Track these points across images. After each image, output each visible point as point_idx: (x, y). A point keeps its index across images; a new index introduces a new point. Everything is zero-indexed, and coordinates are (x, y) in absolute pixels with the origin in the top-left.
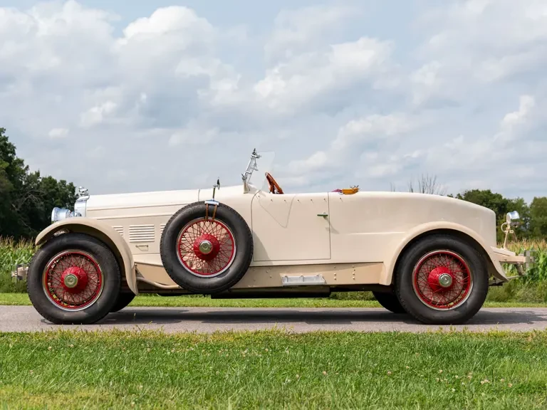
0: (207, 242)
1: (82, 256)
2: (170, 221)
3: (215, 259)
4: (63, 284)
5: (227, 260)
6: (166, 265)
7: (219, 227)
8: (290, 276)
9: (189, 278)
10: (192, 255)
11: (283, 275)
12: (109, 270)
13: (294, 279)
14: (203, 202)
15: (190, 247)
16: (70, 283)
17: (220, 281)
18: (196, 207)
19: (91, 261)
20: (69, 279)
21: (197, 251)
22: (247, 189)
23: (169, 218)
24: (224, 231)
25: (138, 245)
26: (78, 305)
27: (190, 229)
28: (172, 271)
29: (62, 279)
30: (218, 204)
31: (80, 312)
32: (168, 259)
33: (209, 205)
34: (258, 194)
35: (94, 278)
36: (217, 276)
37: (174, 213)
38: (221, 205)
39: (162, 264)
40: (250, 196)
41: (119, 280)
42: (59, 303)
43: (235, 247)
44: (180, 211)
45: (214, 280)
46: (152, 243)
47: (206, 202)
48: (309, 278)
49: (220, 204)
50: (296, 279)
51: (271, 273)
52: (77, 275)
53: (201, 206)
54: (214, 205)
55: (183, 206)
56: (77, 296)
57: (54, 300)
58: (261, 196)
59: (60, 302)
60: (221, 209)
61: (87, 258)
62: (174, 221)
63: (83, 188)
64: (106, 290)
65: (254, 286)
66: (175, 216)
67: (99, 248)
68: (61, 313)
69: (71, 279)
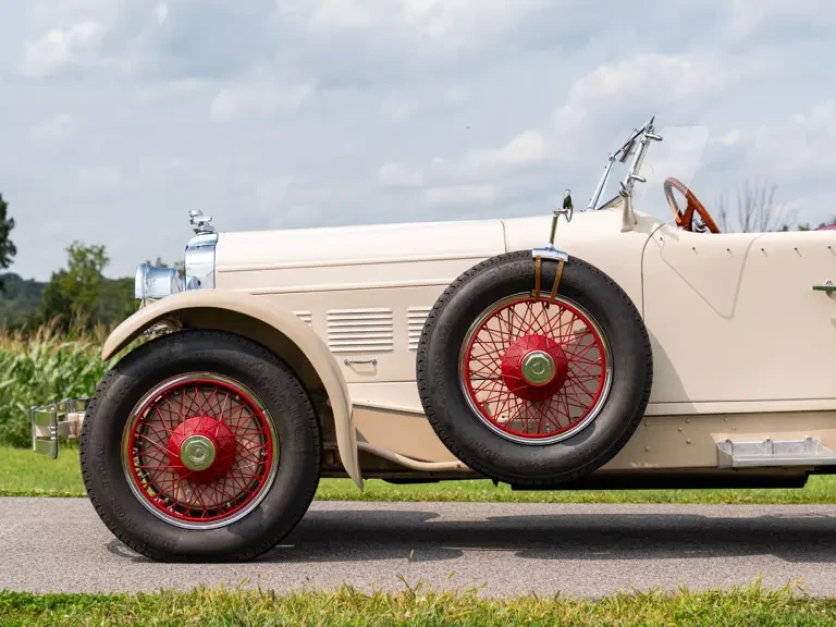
0: (541, 355)
1: (222, 389)
2: (442, 302)
3: (555, 397)
4: (177, 461)
5: (587, 400)
6: (432, 413)
7: (568, 315)
8: (738, 439)
9: (492, 447)
10: (498, 387)
11: (720, 438)
12: (292, 424)
13: (750, 448)
14: (528, 253)
15: (493, 366)
16: (196, 459)
17: (570, 454)
18: (511, 265)
19: (244, 401)
20: (193, 448)
21: (513, 377)
22: (630, 222)
23: (440, 292)
24: (579, 325)
25: (350, 358)
26: (213, 513)
27: (493, 323)
28: (449, 427)
29: (175, 448)
30: (566, 259)
31: (217, 530)
32: (439, 398)
33: (543, 260)
34: (658, 234)
35: (250, 443)
36: (563, 442)
37: (452, 280)
38: (572, 261)
39: (421, 409)
40: (637, 238)
41: (318, 448)
42: (163, 507)
43: (609, 370)
44: (467, 276)
45: (557, 450)
46: (385, 355)
47: (534, 254)
48: (784, 446)
49: (569, 258)
50: (754, 448)
51: (690, 432)
52: (212, 436)
53: (523, 264)
54: (556, 261)
55: (477, 262)
56: (209, 491)
57: (150, 499)
58: (665, 237)
59: (166, 505)
60: (573, 273)
61: (232, 392)
62: (454, 301)
63: (201, 214)
64: (286, 475)
65: (647, 465)
66: (454, 287)
67: (266, 369)
68: (171, 534)
69: (197, 449)
